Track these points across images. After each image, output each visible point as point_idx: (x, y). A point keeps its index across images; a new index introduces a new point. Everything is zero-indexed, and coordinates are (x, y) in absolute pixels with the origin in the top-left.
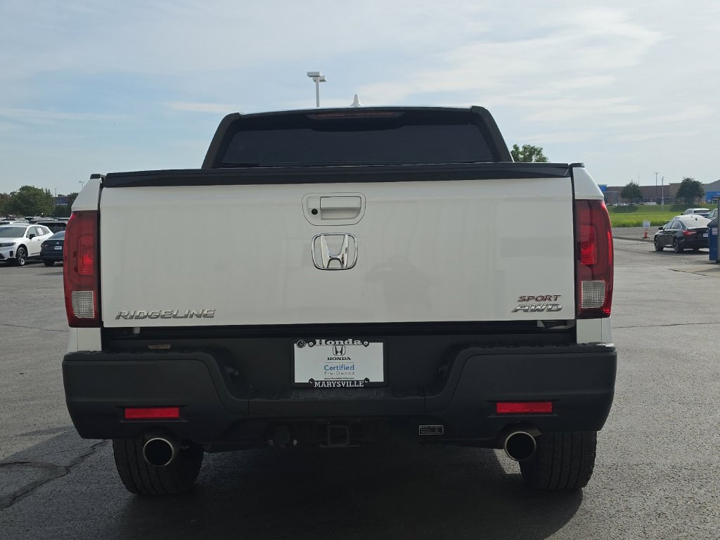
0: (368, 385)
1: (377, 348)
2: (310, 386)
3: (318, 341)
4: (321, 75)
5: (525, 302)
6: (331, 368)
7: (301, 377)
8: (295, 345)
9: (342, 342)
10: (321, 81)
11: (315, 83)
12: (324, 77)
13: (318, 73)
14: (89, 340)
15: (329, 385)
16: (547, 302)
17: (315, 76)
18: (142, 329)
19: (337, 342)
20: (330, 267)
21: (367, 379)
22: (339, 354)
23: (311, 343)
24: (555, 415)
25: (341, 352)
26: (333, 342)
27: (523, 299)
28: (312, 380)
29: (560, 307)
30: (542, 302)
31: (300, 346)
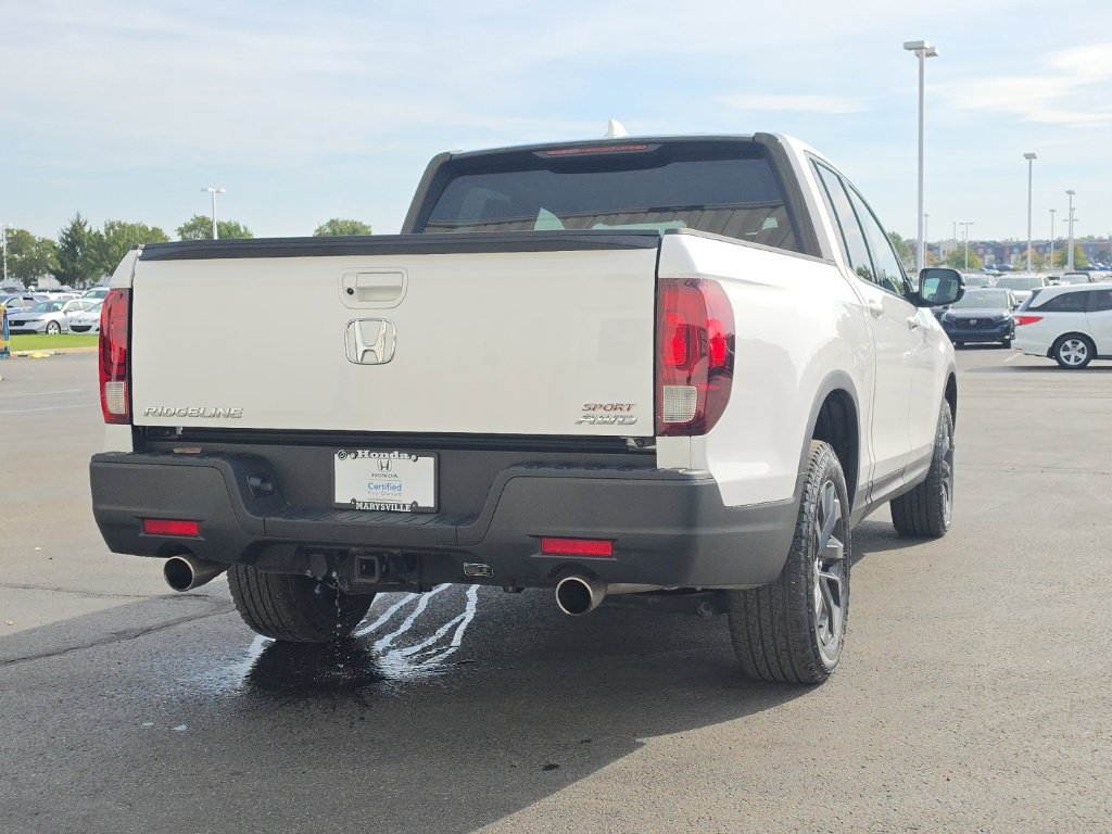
0: (417, 511)
1: (427, 464)
2: (350, 508)
3: (360, 452)
4: (927, 45)
5: (591, 412)
6: (377, 487)
7: (342, 496)
8: (336, 456)
9: (387, 455)
10: (928, 55)
11: (917, 59)
12: (933, 48)
13: (922, 42)
14: (120, 440)
15: (372, 507)
16: (618, 412)
17: (917, 48)
18: (186, 429)
19: (382, 454)
20: (365, 360)
21: (415, 503)
22: (385, 469)
23: (353, 455)
24: (614, 559)
25: (387, 467)
26: (377, 455)
27: (589, 407)
28: (354, 500)
29: (633, 419)
30: (613, 413)
31: (342, 457)
